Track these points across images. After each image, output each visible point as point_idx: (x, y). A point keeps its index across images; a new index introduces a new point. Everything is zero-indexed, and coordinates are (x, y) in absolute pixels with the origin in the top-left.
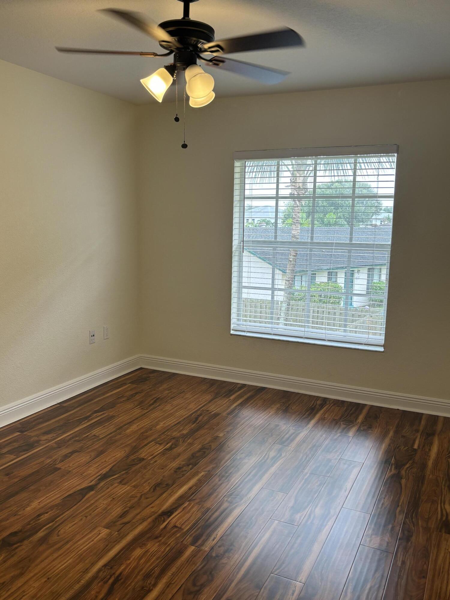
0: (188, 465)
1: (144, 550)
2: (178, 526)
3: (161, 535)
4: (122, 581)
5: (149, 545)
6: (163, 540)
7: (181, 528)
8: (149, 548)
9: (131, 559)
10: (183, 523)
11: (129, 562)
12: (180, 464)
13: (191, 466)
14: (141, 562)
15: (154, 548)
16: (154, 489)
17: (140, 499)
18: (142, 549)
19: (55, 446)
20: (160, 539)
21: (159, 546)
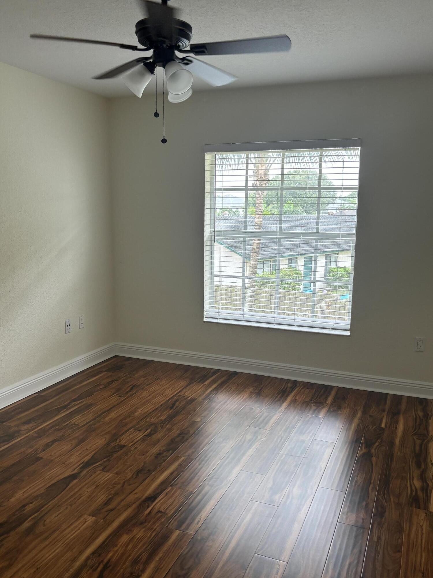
0: (168, 451)
1: (130, 536)
2: (162, 511)
3: (146, 520)
4: (111, 568)
5: (135, 532)
6: (148, 526)
7: (165, 513)
8: (135, 534)
9: (119, 546)
10: (167, 508)
11: (116, 549)
12: (160, 450)
13: (171, 452)
14: (128, 549)
15: (140, 534)
16: (137, 475)
17: (123, 486)
18: (128, 535)
19: (36, 435)
20: (146, 524)
21: (144, 531)
